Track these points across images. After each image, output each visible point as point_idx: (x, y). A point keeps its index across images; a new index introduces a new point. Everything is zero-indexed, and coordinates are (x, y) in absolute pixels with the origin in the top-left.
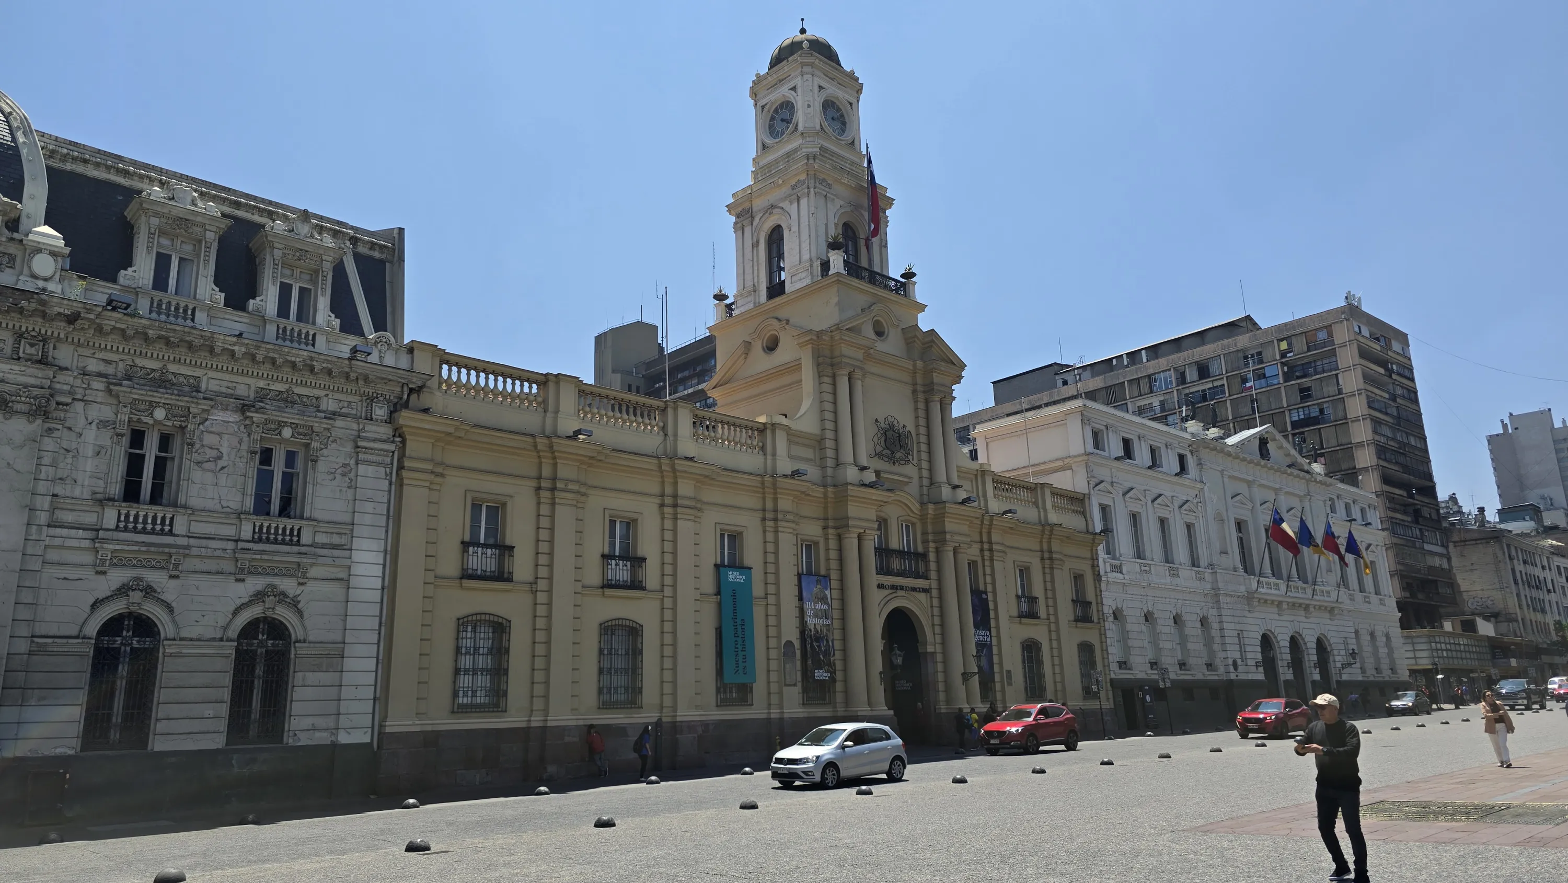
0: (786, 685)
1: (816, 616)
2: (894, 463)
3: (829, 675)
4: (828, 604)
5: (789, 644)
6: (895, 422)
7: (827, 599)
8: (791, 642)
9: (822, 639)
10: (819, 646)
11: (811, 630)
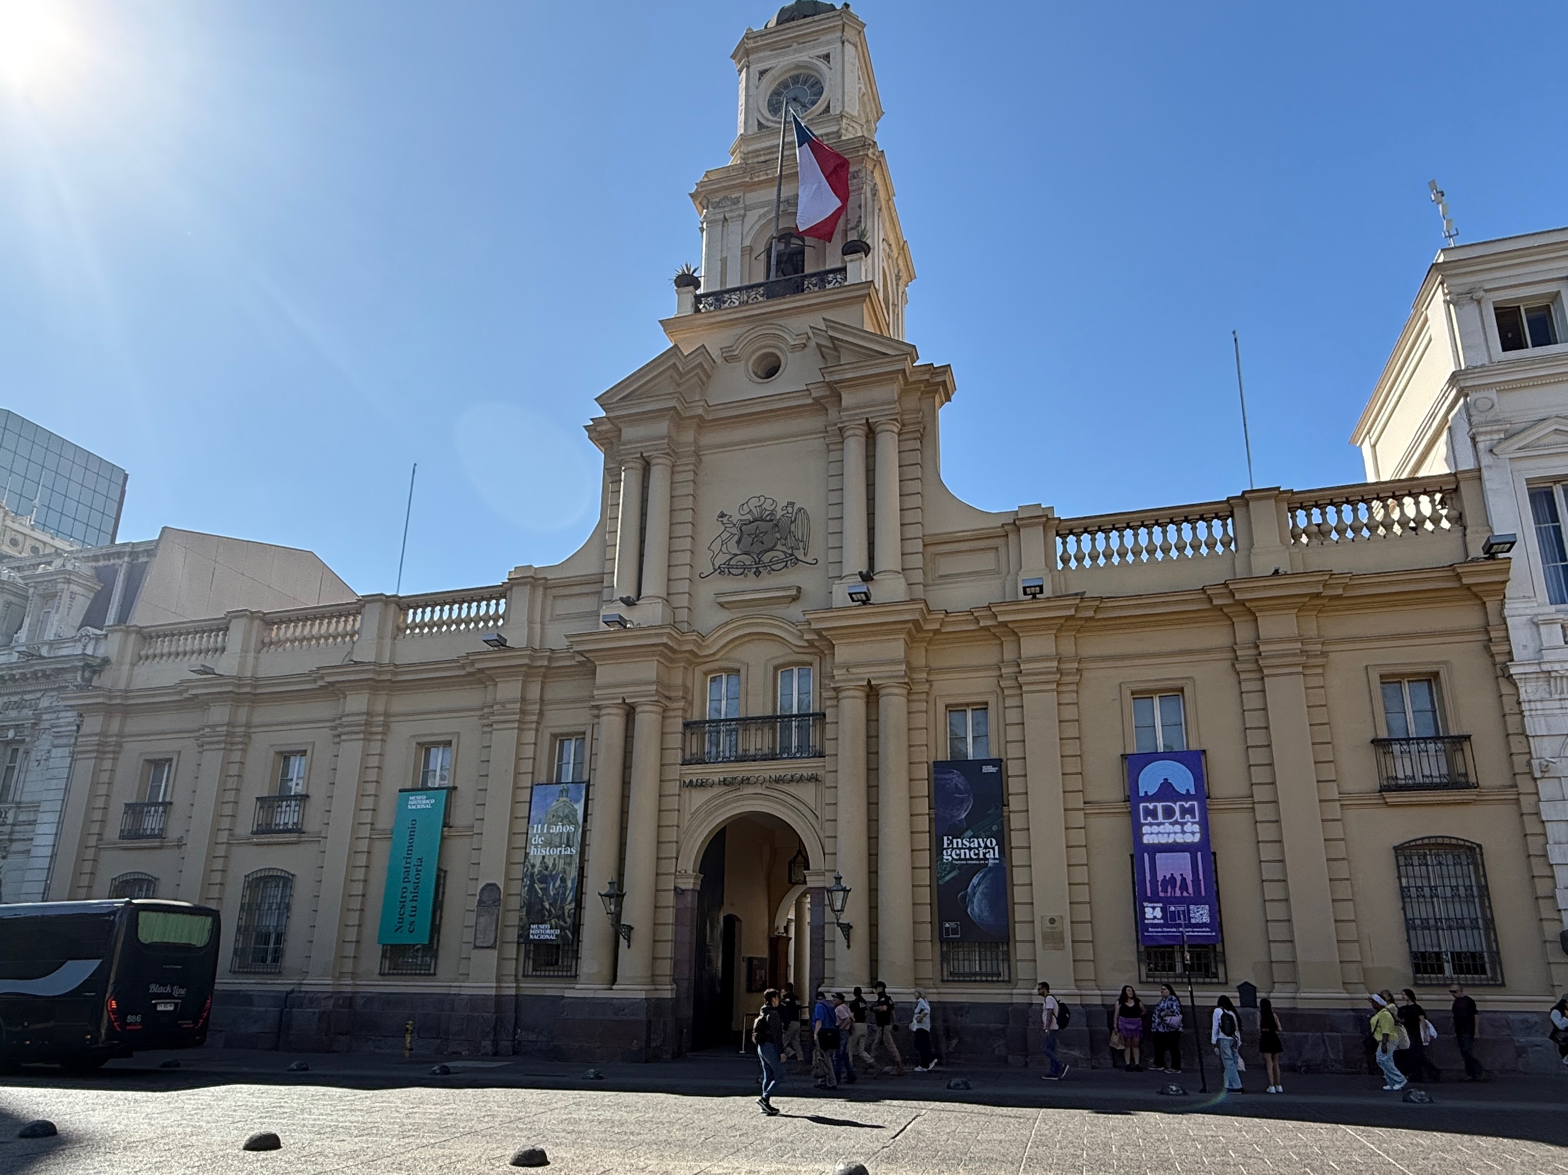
0: (476, 947)
1: (549, 844)
2: (757, 573)
3: (558, 932)
4: (576, 824)
5: (491, 887)
6: (768, 506)
7: (575, 816)
8: (494, 885)
9: (554, 878)
10: (545, 890)
11: (533, 866)
